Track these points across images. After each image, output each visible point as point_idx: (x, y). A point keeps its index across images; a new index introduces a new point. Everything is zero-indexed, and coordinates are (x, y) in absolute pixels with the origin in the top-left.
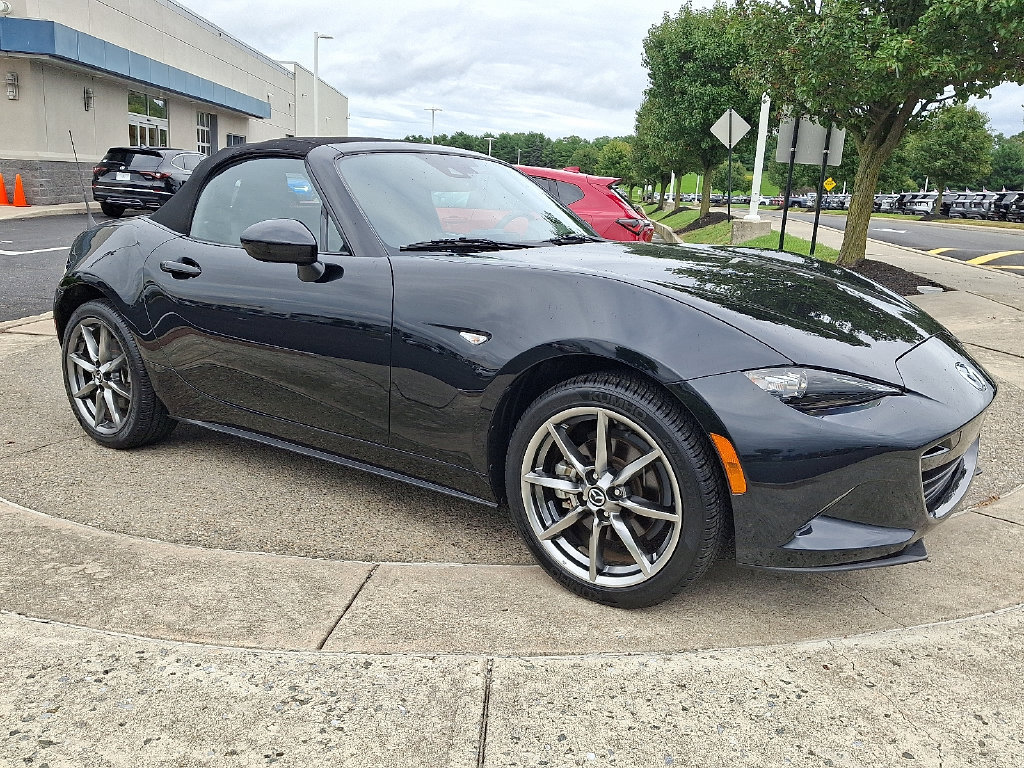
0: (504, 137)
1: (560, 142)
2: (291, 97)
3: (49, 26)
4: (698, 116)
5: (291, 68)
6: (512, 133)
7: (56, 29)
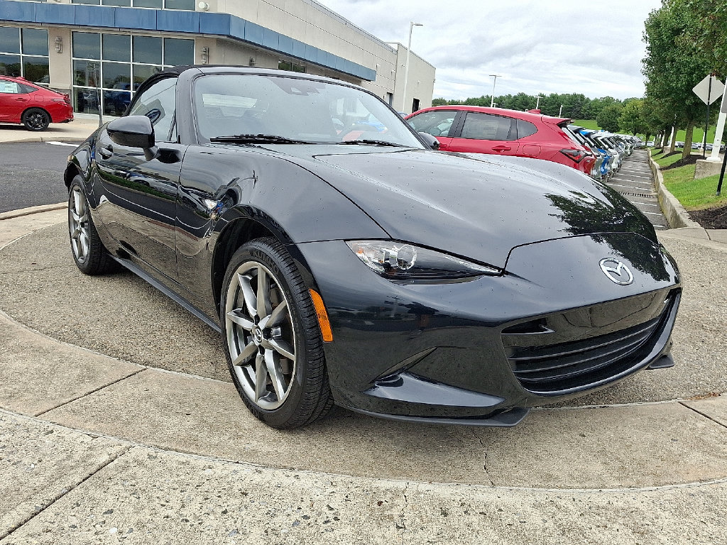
0: (553, 96)
1: (596, 100)
2: (394, 67)
3: (226, 18)
4: (684, 79)
5: (395, 47)
6: (559, 94)
7: (232, 19)
